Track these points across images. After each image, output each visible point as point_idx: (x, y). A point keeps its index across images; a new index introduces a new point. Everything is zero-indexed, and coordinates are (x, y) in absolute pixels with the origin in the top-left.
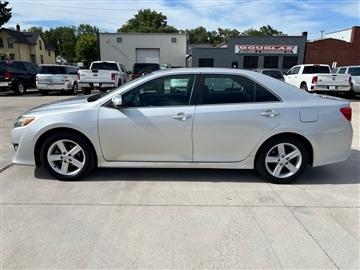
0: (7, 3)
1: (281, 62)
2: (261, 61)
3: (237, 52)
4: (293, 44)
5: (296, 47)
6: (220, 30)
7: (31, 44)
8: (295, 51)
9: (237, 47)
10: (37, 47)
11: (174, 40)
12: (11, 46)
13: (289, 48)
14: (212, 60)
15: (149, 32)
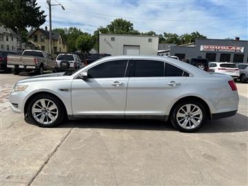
0: (43, 12)
1: (232, 58)
2: (218, 57)
3: (201, 49)
4: (241, 46)
5: (243, 48)
6: (165, 33)
7: (55, 40)
8: (242, 51)
9: (202, 46)
10: (59, 42)
11: (150, 40)
12: (42, 41)
13: (238, 48)
14: (184, 55)
15: (122, 33)
